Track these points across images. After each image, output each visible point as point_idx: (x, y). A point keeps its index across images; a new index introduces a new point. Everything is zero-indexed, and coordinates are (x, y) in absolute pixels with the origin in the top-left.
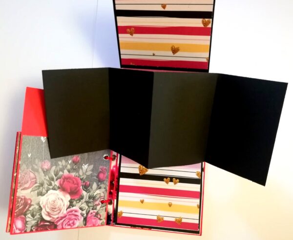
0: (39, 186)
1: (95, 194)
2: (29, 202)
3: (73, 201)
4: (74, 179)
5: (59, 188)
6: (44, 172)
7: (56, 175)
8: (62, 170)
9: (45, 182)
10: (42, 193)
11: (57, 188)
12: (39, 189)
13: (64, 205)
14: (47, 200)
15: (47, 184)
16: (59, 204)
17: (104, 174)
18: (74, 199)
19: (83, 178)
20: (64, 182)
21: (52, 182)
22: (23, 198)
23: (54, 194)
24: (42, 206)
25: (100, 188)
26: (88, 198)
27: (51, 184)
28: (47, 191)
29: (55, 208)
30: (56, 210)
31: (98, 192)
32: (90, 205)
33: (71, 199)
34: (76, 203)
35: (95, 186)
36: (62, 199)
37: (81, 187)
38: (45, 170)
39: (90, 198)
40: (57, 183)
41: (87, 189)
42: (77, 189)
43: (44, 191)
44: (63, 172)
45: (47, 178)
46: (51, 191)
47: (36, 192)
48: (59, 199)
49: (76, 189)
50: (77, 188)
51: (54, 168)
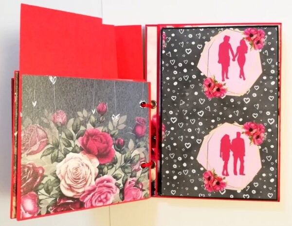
0: (53, 149)
1: (133, 155)
2: (41, 172)
3: (103, 166)
4: (102, 136)
5: (81, 149)
6: (58, 128)
7: (75, 132)
8: (84, 123)
9: (61, 141)
10: (57, 157)
11: (78, 150)
12: (52, 152)
13: (91, 174)
14: (67, 168)
15: (64, 144)
16: (84, 172)
17: (142, 127)
18: (104, 164)
19: (114, 134)
20: (88, 140)
21: (72, 142)
22: (31, 166)
23: (75, 158)
24: (59, 176)
25: (139, 147)
26: (123, 162)
27: (70, 145)
28: (65, 155)
29: (79, 179)
30: (80, 181)
31: (136, 152)
32: (127, 171)
33: (100, 165)
34: (108, 169)
35: (131, 144)
36: (87, 165)
37: (113, 147)
38: (60, 125)
39: (126, 161)
40: (78, 143)
41: (120, 148)
42: (108, 150)
43: (61, 155)
44: (86, 127)
45: (63, 136)
46: (70, 155)
47: (49, 156)
48: (83, 165)
49: (106, 150)
50: (106, 148)
51: (71, 121)
